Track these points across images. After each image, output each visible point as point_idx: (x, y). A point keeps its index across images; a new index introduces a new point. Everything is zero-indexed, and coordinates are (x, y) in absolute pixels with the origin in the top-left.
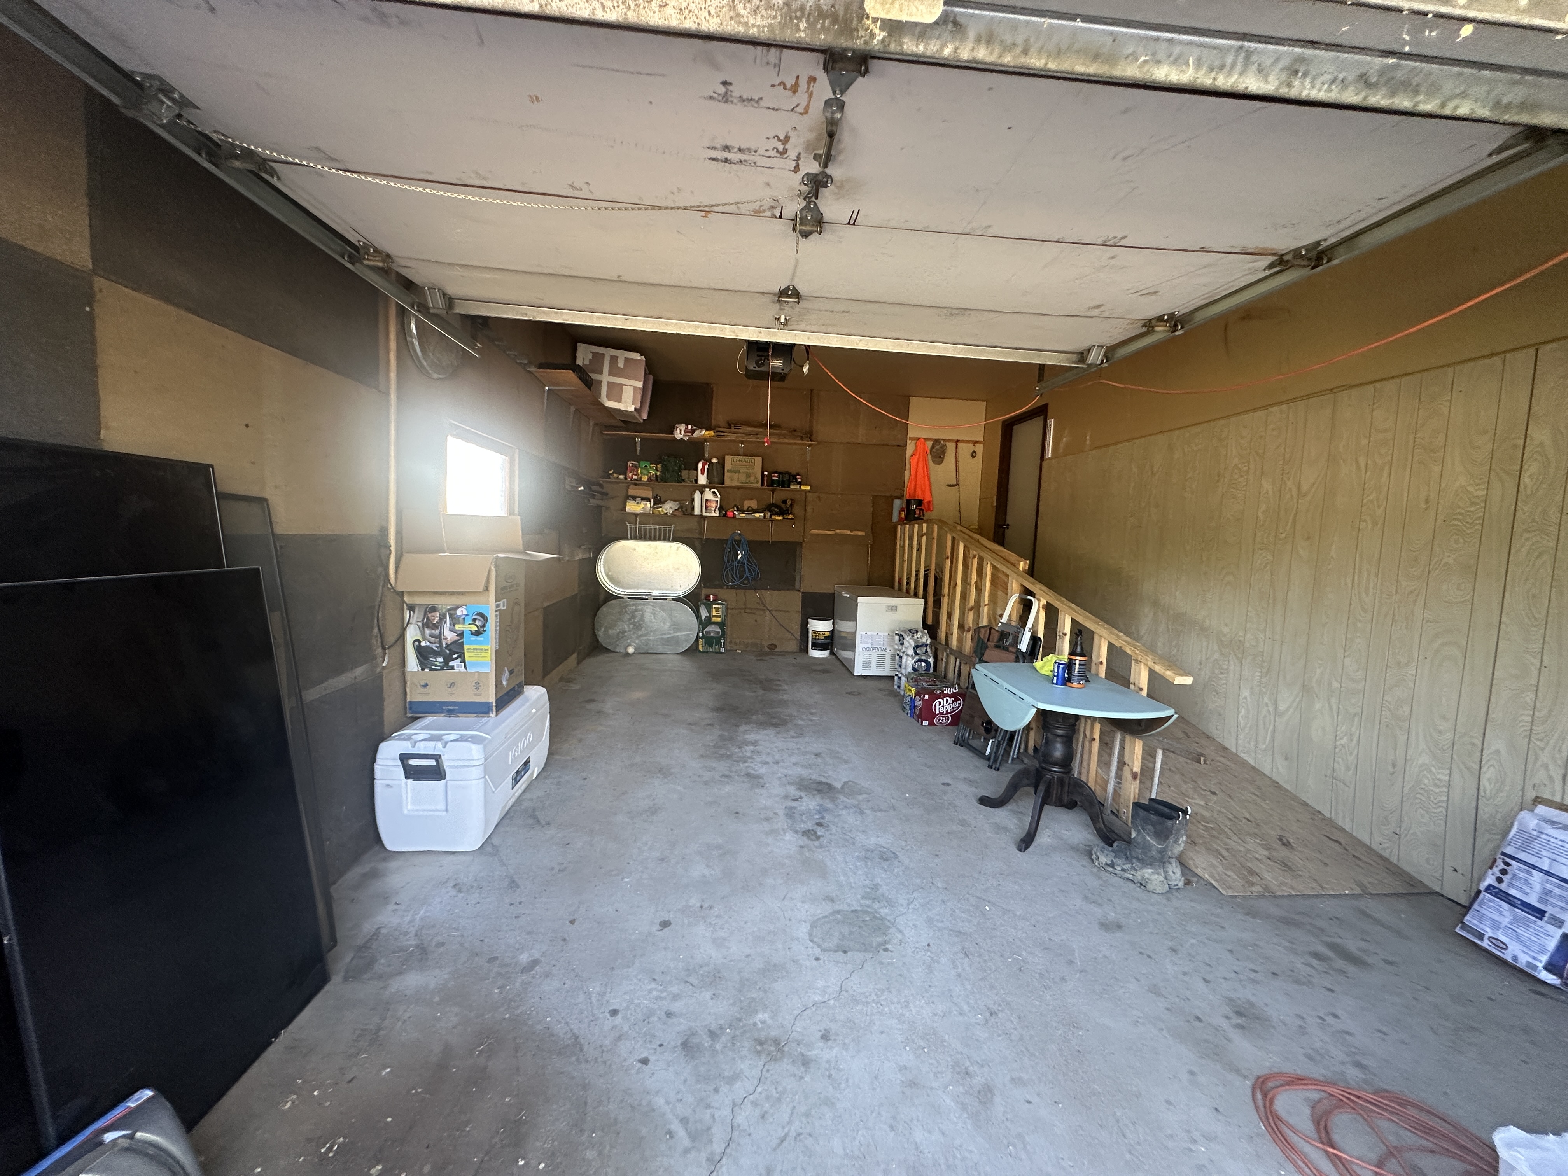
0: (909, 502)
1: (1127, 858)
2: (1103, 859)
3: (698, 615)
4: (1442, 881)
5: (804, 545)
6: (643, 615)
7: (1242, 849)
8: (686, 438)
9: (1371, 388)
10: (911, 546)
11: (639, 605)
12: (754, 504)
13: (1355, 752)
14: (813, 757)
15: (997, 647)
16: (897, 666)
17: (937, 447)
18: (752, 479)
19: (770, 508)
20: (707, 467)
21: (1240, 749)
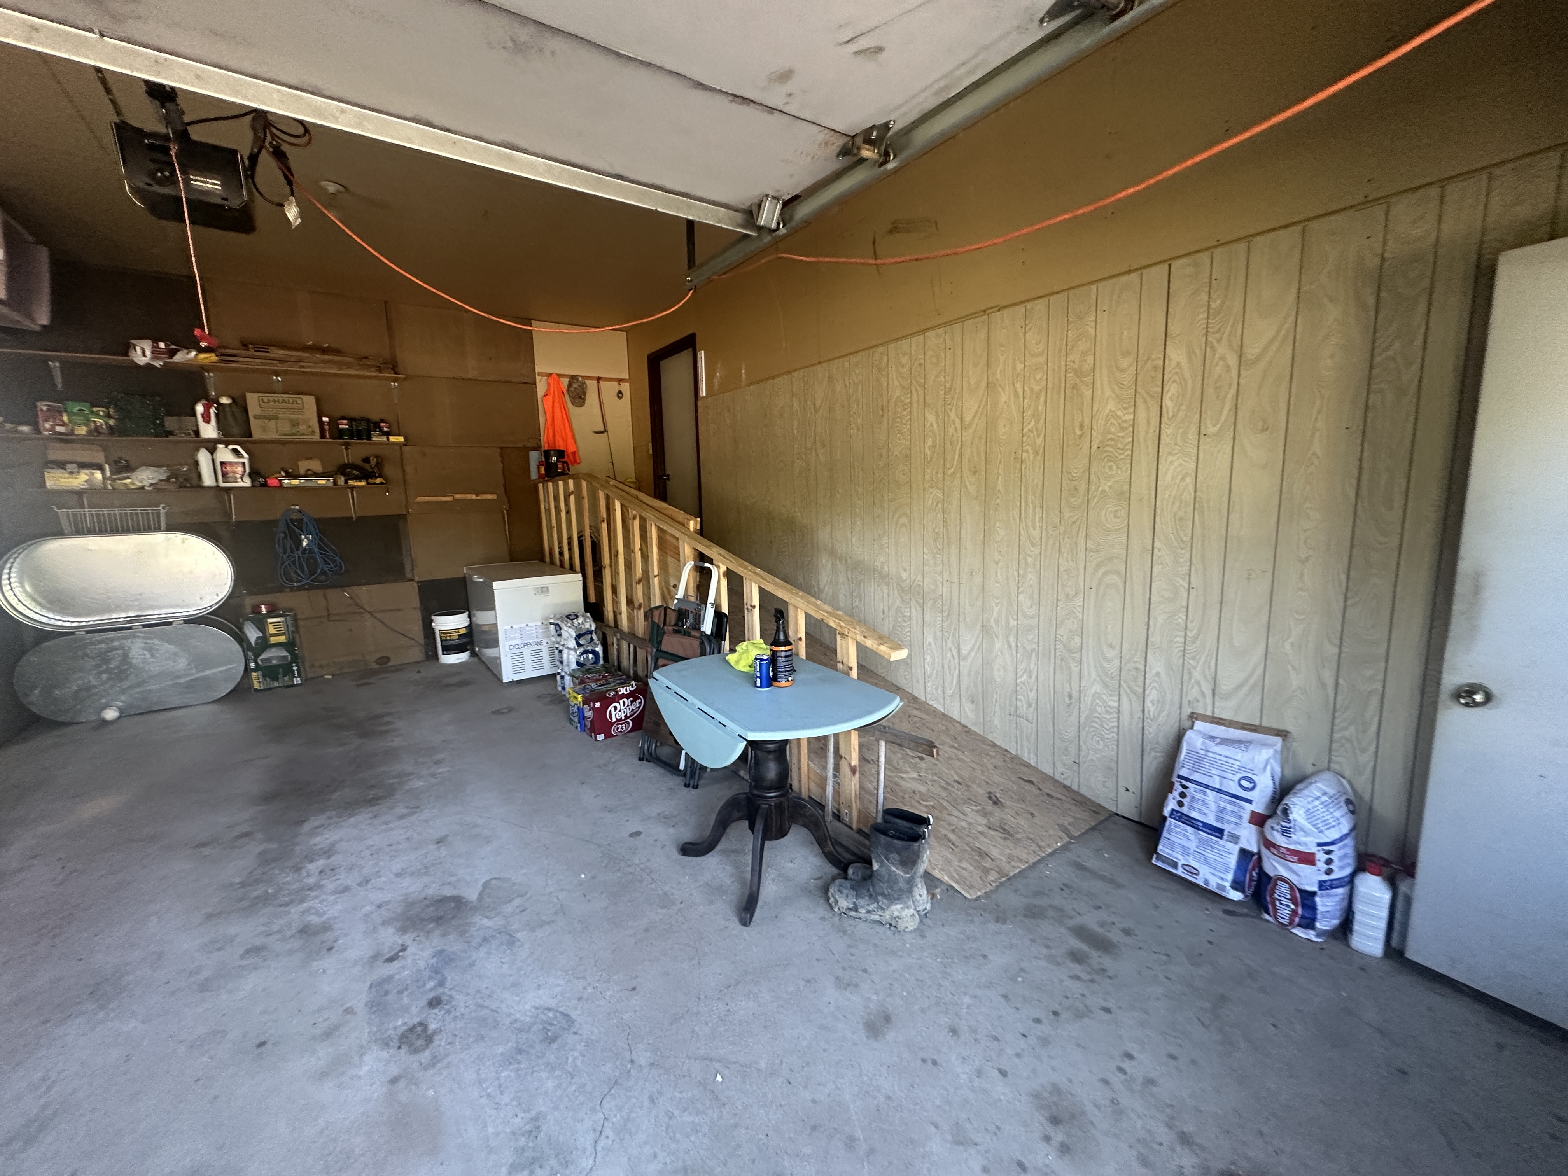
0: (547, 454)
1: (871, 896)
2: (844, 903)
3: (241, 639)
4: (1117, 801)
5: (409, 518)
6: (126, 656)
7: (964, 824)
8: (158, 364)
9: (1021, 309)
10: (557, 508)
11: (112, 640)
12: (316, 465)
13: (1035, 688)
14: (432, 847)
15: (677, 632)
16: (558, 663)
17: (575, 385)
18: (302, 428)
19: (345, 470)
20: (213, 411)
21: (929, 697)
